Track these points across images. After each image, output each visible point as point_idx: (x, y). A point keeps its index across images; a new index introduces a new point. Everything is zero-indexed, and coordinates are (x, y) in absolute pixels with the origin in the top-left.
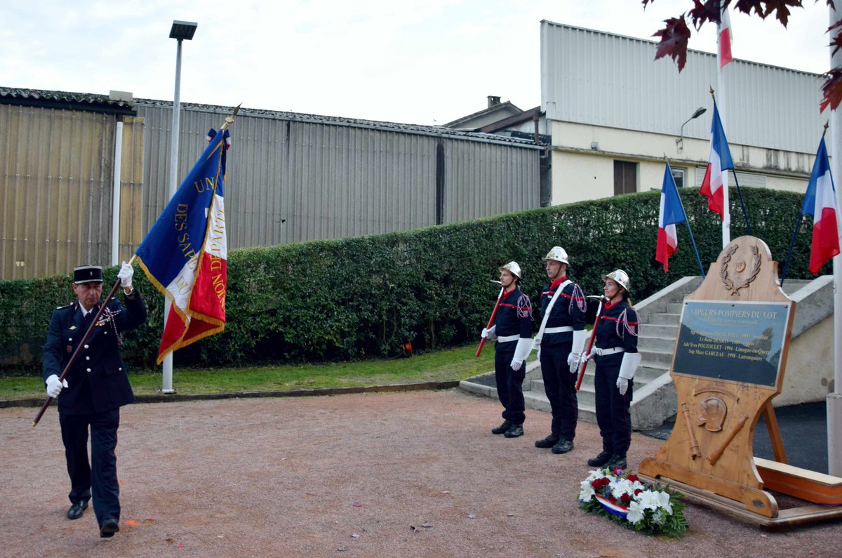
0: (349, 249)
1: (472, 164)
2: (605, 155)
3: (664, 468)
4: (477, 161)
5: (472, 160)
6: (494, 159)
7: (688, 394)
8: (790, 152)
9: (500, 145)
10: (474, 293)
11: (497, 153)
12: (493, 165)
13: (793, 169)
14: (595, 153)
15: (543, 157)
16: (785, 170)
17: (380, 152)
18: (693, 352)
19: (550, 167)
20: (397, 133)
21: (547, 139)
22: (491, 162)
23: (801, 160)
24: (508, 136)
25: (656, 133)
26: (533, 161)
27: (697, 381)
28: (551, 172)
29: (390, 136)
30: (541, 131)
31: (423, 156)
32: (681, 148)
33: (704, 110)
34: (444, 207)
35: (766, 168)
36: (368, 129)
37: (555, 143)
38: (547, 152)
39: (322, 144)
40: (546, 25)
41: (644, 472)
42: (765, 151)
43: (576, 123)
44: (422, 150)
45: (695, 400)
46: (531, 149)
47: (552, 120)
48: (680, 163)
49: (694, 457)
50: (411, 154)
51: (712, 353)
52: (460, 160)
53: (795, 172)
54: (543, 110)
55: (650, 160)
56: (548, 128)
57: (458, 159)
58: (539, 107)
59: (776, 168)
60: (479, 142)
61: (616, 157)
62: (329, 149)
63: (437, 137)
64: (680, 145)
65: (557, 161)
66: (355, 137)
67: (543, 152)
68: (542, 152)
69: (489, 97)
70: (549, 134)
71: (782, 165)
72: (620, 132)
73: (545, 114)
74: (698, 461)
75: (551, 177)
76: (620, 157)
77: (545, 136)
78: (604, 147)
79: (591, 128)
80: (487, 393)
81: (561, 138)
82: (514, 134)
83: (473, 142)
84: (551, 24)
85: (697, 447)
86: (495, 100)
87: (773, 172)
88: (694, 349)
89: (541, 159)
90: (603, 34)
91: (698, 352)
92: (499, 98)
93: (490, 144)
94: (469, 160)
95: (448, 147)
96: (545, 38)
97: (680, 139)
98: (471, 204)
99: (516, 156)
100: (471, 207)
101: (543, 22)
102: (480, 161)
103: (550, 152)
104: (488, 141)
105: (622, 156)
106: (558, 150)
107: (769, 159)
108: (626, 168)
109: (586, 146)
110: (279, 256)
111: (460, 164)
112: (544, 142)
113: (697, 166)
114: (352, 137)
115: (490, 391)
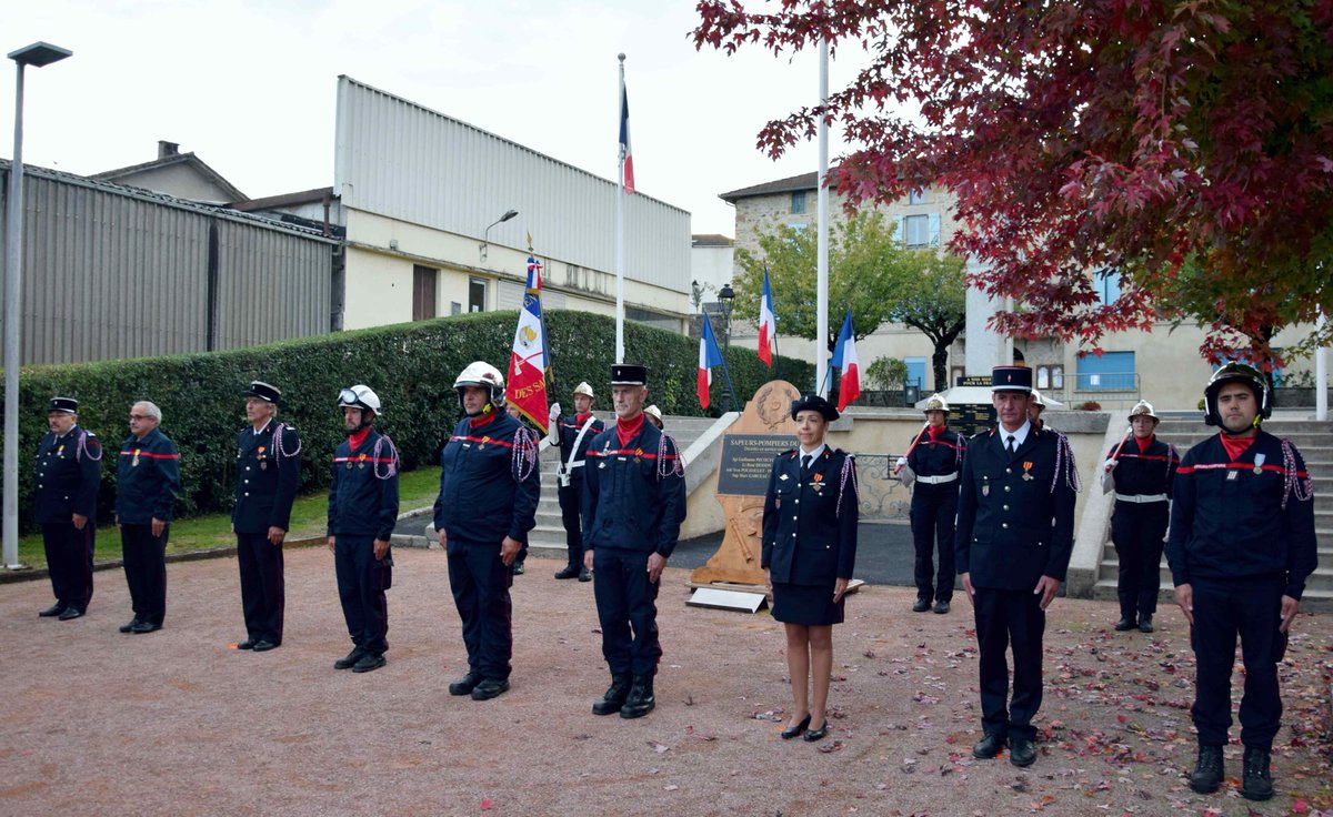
0: (196, 370)
1: (252, 257)
2: (404, 257)
3: (718, 575)
4: (259, 254)
5: (253, 252)
6: (278, 253)
7: (736, 511)
8: (599, 272)
9: (287, 234)
10: (332, 429)
11: (281, 245)
12: (278, 260)
13: (591, 289)
14: (393, 254)
15: (336, 254)
16: (584, 290)
17: (136, 231)
18: (736, 476)
19: (343, 267)
20: (160, 205)
21: (340, 232)
22: (275, 256)
23: (598, 279)
24: (277, 219)
25: (459, 235)
26: (323, 258)
27: (743, 500)
28: (344, 274)
29: (149, 209)
30: (333, 220)
31: (192, 241)
32: (485, 256)
33: (516, 214)
34: (217, 314)
35: (565, 286)
36: (120, 196)
37: (350, 237)
38: (340, 249)
39: (56, 211)
40: (346, 82)
41: (698, 580)
42: (566, 266)
43: (374, 214)
44: (192, 233)
45: (742, 515)
46: (322, 243)
47: (348, 207)
48: (484, 274)
49: (748, 560)
50: (176, 238)
51: (756, 476)
52: (238, 251)
53: (593, 292)
54: (336, 193)
55: (453, 268)
56: (342, 216)
57: (235, 249)
58: (332, 188)
59: (576, 287)
60: (261, 228)
61: (417, 260)
62: (66, 221)
63: (211, 216)
64: (484, 252)
65: (352, 261)
66: (103, 206)
67: (334, 245)
68: (335, 248)
69: (161, 142)
70: (342, 225)
71: (581, 285)
72: (422, 229)
73: (339, 198)
74: (752, 563)
75: (343, 280)
76: (421, 261)
77: (335, 226)
78: (403, 248)
79: (390, 221)
80: (406, 542)
81: (357, 230)
82: (286, 218)
83: (255, 227)
84: (352, 82)
85: (749, 552)
86: (168, 148)
87: (574, 291)
88: (736, 473)
89: (333, 257)
90: (409, 104)
91: (741, 475)
92: (175, 146)
93: (274, 231)
94: (249, 251)
95: (223, 230)
96: (344, 99)
97: (484, 244)
98: (250, 310)
99: (304, 250)
100: (250, 315)
101: (342, 77)
102: (262, 254)
103: (344, 248)
104: (272, 227)
105: (423, 260)
106: (354, 246)
107: (569, 276)
108: (426, 275)
109: (385, 245)
110: (114, 378)
111: (238, 255)
112: (335, 234)
113: (500, 279)
114: (98, 204)
115: (411, 540)
